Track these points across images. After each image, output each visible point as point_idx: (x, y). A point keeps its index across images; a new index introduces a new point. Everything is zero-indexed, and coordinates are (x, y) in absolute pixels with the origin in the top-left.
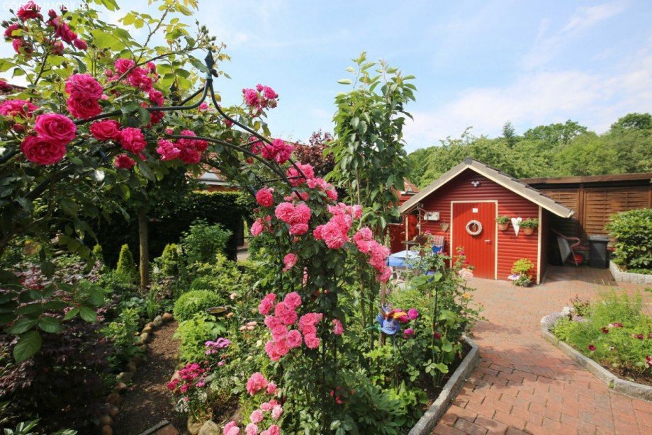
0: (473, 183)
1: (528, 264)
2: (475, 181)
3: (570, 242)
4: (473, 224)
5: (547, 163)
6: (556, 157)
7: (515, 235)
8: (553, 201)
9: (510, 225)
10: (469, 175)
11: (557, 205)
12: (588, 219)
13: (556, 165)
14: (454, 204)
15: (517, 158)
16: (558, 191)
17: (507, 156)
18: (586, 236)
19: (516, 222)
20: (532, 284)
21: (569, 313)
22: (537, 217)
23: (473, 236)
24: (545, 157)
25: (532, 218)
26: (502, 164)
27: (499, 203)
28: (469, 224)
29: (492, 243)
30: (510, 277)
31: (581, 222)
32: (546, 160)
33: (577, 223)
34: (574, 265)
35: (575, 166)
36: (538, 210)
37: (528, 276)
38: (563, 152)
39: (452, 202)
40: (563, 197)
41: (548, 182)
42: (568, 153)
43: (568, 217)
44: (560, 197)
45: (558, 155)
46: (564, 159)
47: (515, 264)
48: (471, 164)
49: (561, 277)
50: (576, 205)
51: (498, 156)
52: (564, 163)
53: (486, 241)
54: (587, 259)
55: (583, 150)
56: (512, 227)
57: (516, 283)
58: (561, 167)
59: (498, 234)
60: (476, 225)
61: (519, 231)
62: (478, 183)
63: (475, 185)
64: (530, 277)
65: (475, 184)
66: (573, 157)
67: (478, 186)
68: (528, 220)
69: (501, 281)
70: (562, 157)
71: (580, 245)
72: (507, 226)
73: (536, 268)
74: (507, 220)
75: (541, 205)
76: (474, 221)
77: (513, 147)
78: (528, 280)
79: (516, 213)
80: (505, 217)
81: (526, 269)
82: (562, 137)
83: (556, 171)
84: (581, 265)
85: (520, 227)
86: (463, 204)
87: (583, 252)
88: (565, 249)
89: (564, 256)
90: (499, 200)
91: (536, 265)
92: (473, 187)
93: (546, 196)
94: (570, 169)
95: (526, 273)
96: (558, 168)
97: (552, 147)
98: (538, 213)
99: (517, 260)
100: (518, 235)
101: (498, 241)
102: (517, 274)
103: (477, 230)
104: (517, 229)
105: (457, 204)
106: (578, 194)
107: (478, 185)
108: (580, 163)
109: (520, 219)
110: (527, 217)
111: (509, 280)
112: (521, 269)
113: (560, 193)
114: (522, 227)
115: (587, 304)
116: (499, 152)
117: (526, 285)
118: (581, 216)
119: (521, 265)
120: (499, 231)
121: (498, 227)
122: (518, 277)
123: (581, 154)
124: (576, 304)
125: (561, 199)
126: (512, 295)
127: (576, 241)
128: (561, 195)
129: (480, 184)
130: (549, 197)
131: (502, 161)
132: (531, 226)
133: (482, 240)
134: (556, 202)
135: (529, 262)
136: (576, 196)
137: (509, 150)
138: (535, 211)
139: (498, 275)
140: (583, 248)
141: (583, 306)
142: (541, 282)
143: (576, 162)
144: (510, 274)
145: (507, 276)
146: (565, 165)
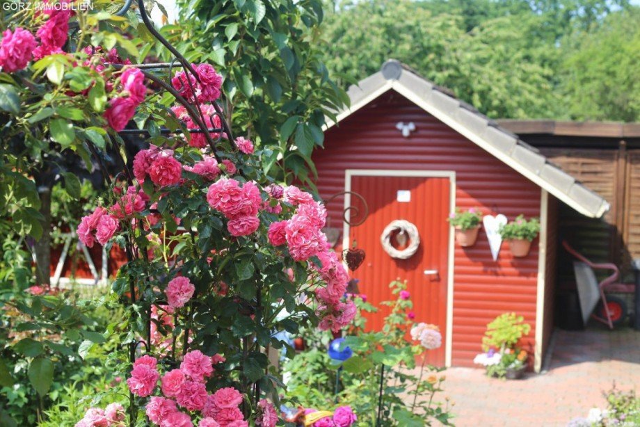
0: (400, 126)
1: (517, 324)
2: (406, 122)
3: (599, 274)
4: (399, 230)
5: (548, 78)
6: (566, 63)
7: (491, 256)
8: (571, 179)
9: (481, 235)
10: (392, 105)
11: (577, 187)
12: (633, 220)
13: (567, 83)
14: (353, 178)
15: (482, 62)
16: (576, 155)
17: (459, 53)
18: (629, 259)
19: (495, 226)
20: (525, 372)
21: (600, 419)
22: (537, 215)
23: (397, 260)
24: (544, 61)
25: (528, 217)
26: (446, 73)
27: (458, 179)
28: (388, 230)
29: (439, 279)
30: (481, 359)
31: (619, 228)
32: (547, 71)
33: (613, 230)
34: (605, 328)
35: (607, 90)
36: (539, 198)
37: (517, 354)
38: (583, 52)
39: (349, 173)
40: (586, 169)
41: (558, 131)
42: (592, 57)
43: (599, 215)
44: (580, 169)
45: (572, 59)
46: (585, 69)
47: (490, 326)
48: (398, 78)
49: (581, 353)
50: (610, 188)
51: (439, 51)
52: (585, 80)
53: (427, 272)
54: (630, 311)
55: (623, 51)
56: (486, 239)
57: (491, 372)
58: (578, 89)
59: (456, 255)
60: (406, 233)
61: (501, 249)
62: (411, 126)
63: (406, 132)
64: (523, 355)
65: (406, 129)
66: (603, 67)
67: (413, 134)
68: (520, 222)
69: (458, 369)
70: (582, 65)
71: (617, 281)
72: (474, 235)
73: (532, 335)
74: (475, 222)
75: (548, 186)
76: (402, 224)
77: (476, 30)
78: (518, 363)
79: (495, 205)
80: (471, 213)
81: (514, 339)
82: (581, 11)
83: (568, 99)
84: (619, 325)
85: (503, 237)
86: (377, 178)
87: (622, 296)
88: (589, 290)
89: (587, 308)
90: (457, 171)
91: (533, 327)
92: (401, 136)
93: (554, 165)
94: (596, 96)
95: (513, 347)
96: (572, 91)
97: (558, 36)
98: (538, 206)
99: (494, 317)
100: (499, 257)
101: (456, 272)
102: (496, 350)
103: (407, 245)
104: (495, 242)
105: (361, 178)
106: (615, 164)
107: (411, 132)
108: (617, 83)
109: (502, 219)
110: (517, 215)
111: (479, 366)
112: (504, 337)
113: (582, 160)
114: (508, 236)
115: (631, 398)
116: (442, 42)
117: (513, 376)
118: (620, 214)
119: (505, 327)
120: (457, 247)
121: (456, 238)
122: (497, 358)
123: (618, 62)
124: (612, 398)
125: (583, 173)
126: (486, 397)
127: (610, 272)
128: (583, 164)
129: (417, 129)
130: (559, 168)
131: (448, 67)
132: (525, 236)
133: (418, 271)
134: (577, 182)
135: (521, 319)
136: (612, 169)
137: (465, 39)
138: (534, 202)
139: (453, 357)
140: (623, 287)
141: (624, 401)
142: (543, 367)
143: (609, 82)
144: (480, 351)
145: (473, 357)
146: (587, 86)
